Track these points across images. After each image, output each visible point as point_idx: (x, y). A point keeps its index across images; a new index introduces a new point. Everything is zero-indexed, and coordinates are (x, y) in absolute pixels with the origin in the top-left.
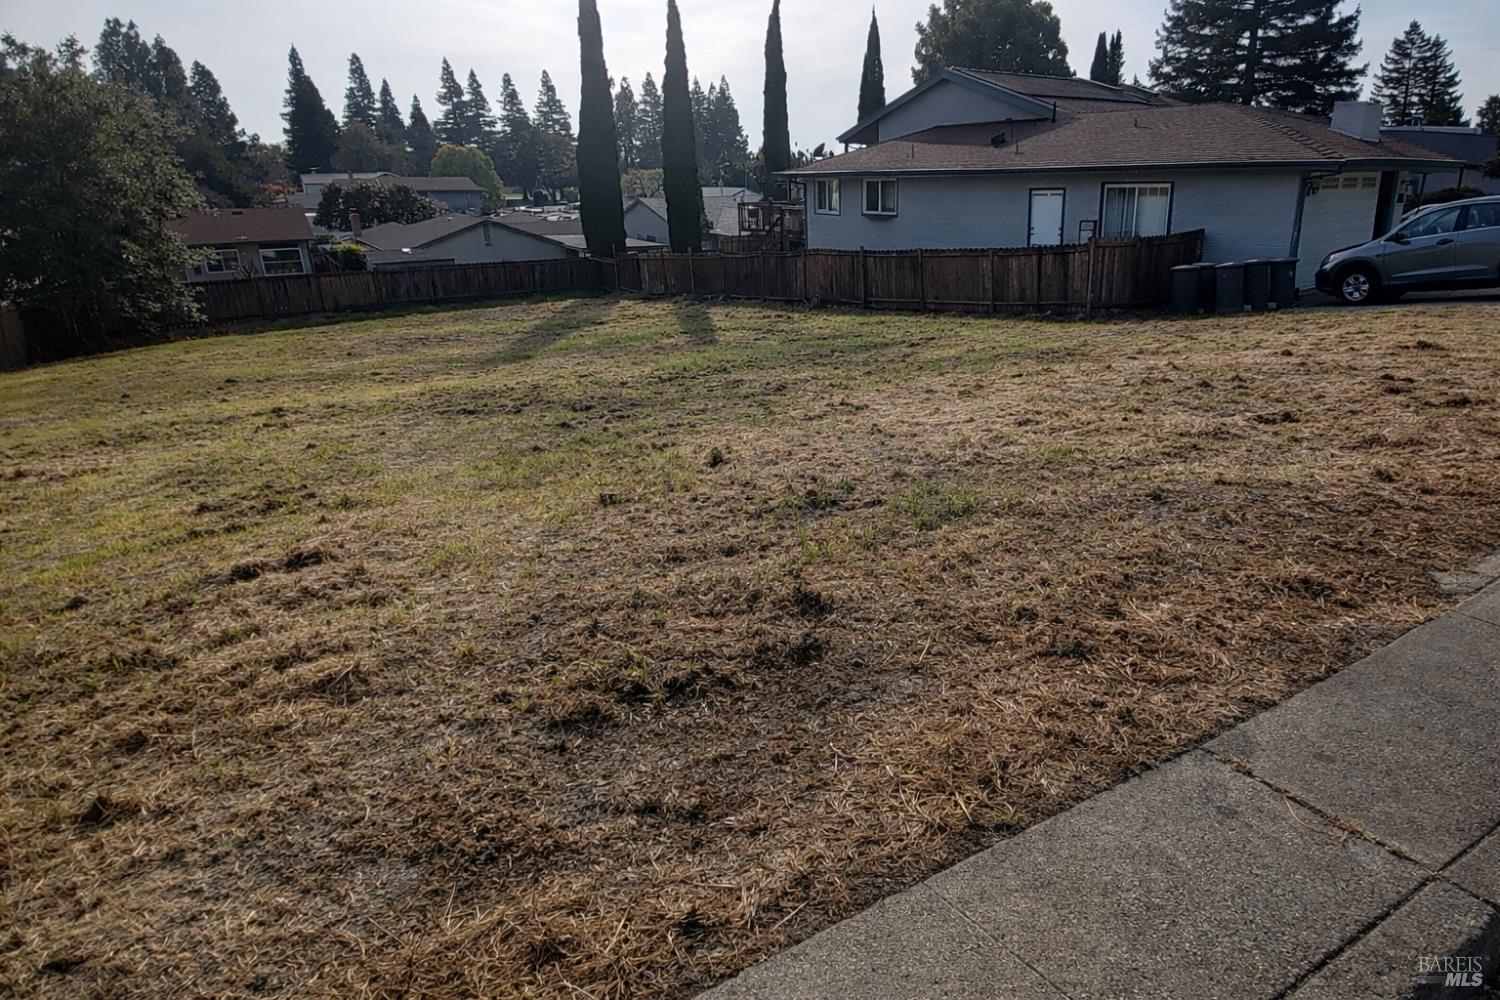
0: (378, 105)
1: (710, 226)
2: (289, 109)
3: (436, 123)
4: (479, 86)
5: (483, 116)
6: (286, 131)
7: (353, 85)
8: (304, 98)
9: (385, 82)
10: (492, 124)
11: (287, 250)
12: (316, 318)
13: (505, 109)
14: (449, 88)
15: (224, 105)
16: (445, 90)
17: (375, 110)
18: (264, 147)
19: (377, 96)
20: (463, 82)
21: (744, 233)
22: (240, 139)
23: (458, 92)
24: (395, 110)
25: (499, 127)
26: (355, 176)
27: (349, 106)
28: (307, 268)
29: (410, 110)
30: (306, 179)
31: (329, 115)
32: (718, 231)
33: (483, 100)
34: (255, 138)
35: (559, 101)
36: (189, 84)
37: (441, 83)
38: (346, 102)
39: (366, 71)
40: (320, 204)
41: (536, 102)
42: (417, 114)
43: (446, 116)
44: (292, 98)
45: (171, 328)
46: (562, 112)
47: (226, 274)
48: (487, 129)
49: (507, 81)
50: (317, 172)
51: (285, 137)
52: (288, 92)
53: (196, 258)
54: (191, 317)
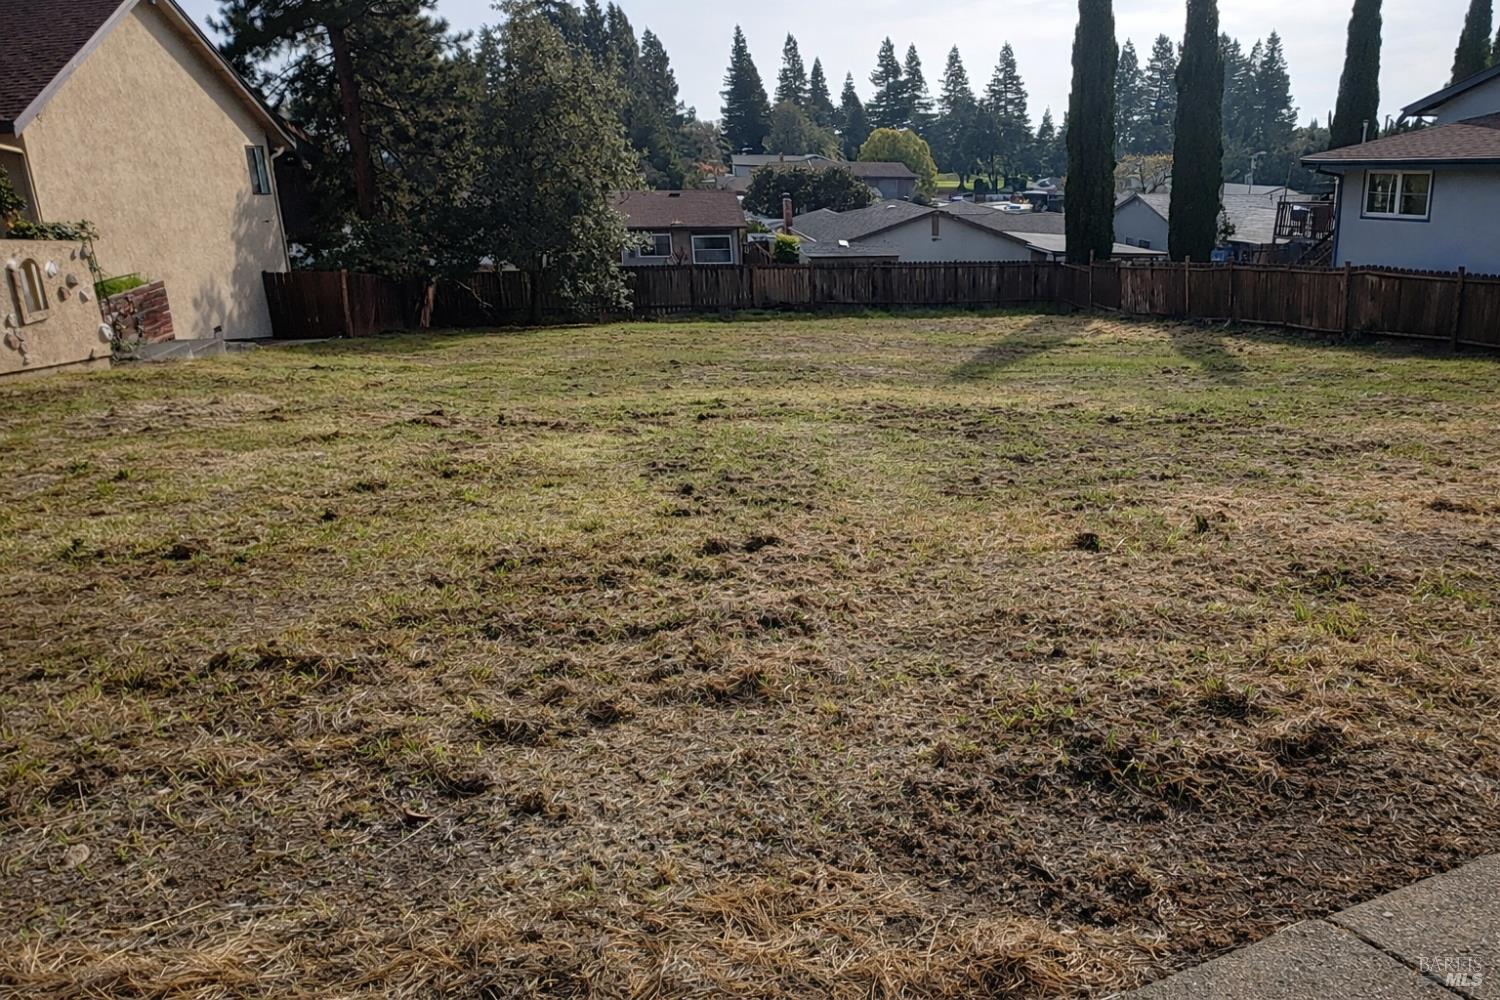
0: (808, 86)
1: (1229, 230)
2: (728, 88)
3: (869, 106)
4: (918, 64)
5: (919, 97)
6: (723, 110)
7: (787, 66)
8: (743, 76)
9: (817, 61)
10: (927, 106)
11: (715, 237)
12: (743, 313)
13: (946, 89)
14: (885, 66)
15: (670, 78)
16: (881, 69)
17: (805, 91)
18: (699, 124)
19: (808, 77)
20: (901, 58)
21: (1279, 241)
22: (679, 112)
23: (896, 71)
24: (824, 91)
25: (935, 110)
26: (786, 158)
27: (781, 87)
28: (735, 259)
29: (842, 89)
30: (736, 160)
31: (764, 95)
32: (1239, 237)
33: (921, 79)
34: (692, 111)
35: (1017, 78)
36: (641, 55)
37: (878, 61)
38: (778, 84)
39: (800, 52)
40: (750, 187)
41: (989, 80)
42: (849, 96)
43: (879, 97)
44: (732, 77)
45: (603, 311)
46: (1019, 91)
47: (657, 260)
48: (922, 111)
49: (954, 58)
50: (748, 153)
51: (721, 116)
52: (730, 70)
53: (633, 241)
54: (618, 303)
